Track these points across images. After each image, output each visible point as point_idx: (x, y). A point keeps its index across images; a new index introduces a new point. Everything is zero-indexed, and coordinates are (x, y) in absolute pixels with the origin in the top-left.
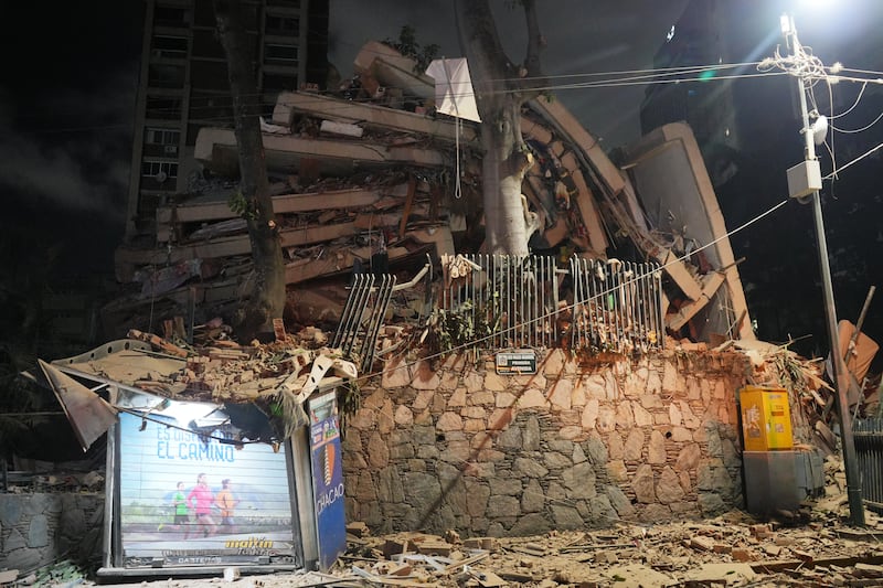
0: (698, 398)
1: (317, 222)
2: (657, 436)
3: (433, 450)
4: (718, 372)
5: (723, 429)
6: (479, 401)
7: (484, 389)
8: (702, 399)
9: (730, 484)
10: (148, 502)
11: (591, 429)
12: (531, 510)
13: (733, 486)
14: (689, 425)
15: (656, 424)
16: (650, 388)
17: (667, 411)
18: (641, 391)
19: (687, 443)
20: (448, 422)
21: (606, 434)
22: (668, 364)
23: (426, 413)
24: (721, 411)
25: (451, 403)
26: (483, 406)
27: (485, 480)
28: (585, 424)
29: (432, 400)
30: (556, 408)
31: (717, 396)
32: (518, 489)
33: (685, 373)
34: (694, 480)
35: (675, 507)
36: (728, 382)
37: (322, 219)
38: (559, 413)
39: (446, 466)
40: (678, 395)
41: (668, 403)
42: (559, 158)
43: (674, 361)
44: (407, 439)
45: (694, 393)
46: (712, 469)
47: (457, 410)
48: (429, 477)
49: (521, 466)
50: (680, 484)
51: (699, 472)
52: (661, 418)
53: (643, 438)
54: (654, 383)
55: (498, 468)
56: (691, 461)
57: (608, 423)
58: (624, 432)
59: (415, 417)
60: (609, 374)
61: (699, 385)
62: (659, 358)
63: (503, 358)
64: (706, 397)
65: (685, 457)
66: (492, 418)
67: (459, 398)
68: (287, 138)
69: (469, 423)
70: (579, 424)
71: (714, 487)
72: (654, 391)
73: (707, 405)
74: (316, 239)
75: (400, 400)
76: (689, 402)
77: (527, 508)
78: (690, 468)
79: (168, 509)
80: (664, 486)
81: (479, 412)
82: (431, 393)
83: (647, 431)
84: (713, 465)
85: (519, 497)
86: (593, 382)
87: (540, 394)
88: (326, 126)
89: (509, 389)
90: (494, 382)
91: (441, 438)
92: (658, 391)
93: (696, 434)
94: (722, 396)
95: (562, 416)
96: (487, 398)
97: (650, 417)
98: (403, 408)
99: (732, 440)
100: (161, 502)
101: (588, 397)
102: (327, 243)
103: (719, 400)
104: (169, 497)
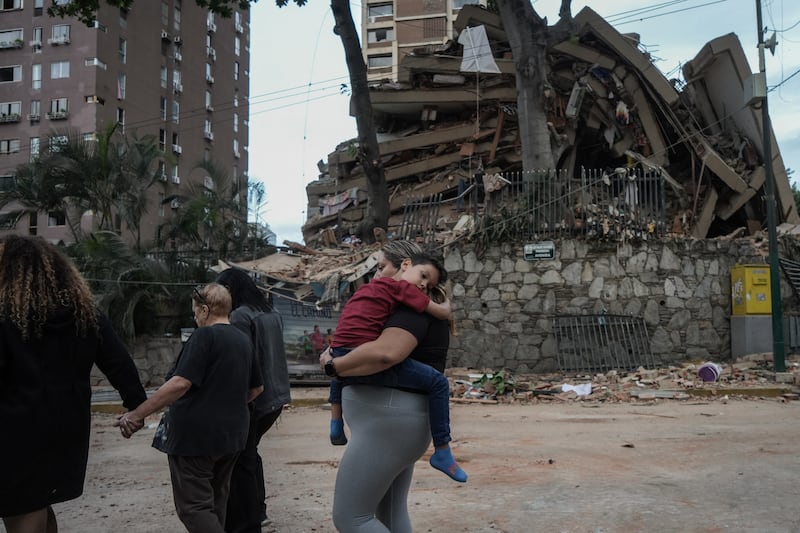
0: (692, 273)
1: (433, 153)
2: (652, 304)
3: (479, 314)
4: (714, 253)
5: (715, 298)
6: (512, 279)
7: (515, 272)
8: (696, 274)
9: (718, 341)
10: (291, 342)
11: (596, 299)
12: (549, 355)
13: (720, 343)
14: (682, 295)
15: (651, 295)
16: (648, 267)
17: (663, 284)
18: (640, 270)
19: (679, 309)
20: (489, 295)
21: (609, 303)
22: (665, 248)
23: (474, 288)
24: (714, 284)
25: (491, 281)
26: (513, 282)
27: (514, 335)
28: (592, 295)
29: (478, 279)
30: (569, 284)
31: (711, 272)
32: (538, 342)
33: (680, 255)
34: (683, 337)
35: (665, 357)
36: (722, 261)
37: (437, 151)
38: (571, 287)
39: (487, 325)
40: (673, 272)
41: (664, 279)
42: (622, 81)
43: (670, 245)
44: (461, 306)
45: (689, 270)
46: (702, 329)
47: (496, 286)
48: (476, 332)
49: (541, 325)
50: (671, 340)
51: (688, 332)
52: (657, 290)
53: (640, 305)
54: (652, 262)
55: (524, 326)
56: (681, 323)
57: (611, 294)
58: (625, 301)
59: (466, 292)
60: (613, 257)
61: (694, 264)
62: (657, 243)
63: (529, 248)
64: (700, 273)
65: (677, 321)
66: (521, 291)
67: (497, 277)
68: (411, 92)
69: (504, 295)
70: (587, 295)
71: (702, 343)
72: (652, 269)
73: (700, 279)
74: (435, 167)
75: (457, 280)
76: (684, 278)
77: (544, 355)
78: (680, 329)
79: (301, 346)
80: (656, 342)
81: (511, 288)
82: (477, 275)
83: (644, 301)
84: (702, 326)
85: (539, 346)
86: (601, 265)
87: (556, 274)
88: (437, 78)
89: (534, 270)
90: (523, 265)
91: (485, 305)
92: (655, 269)
93: (687, 303)
94: (716, 273)
95: (573, 290)
96: (516, 277)
97: (647, 290)
98: (458, 286)
99: (724, 307)
100: (297, 342)
101: (595, 275)
102: (443, 169)
103: (714, 275)
104: (301, 339)
